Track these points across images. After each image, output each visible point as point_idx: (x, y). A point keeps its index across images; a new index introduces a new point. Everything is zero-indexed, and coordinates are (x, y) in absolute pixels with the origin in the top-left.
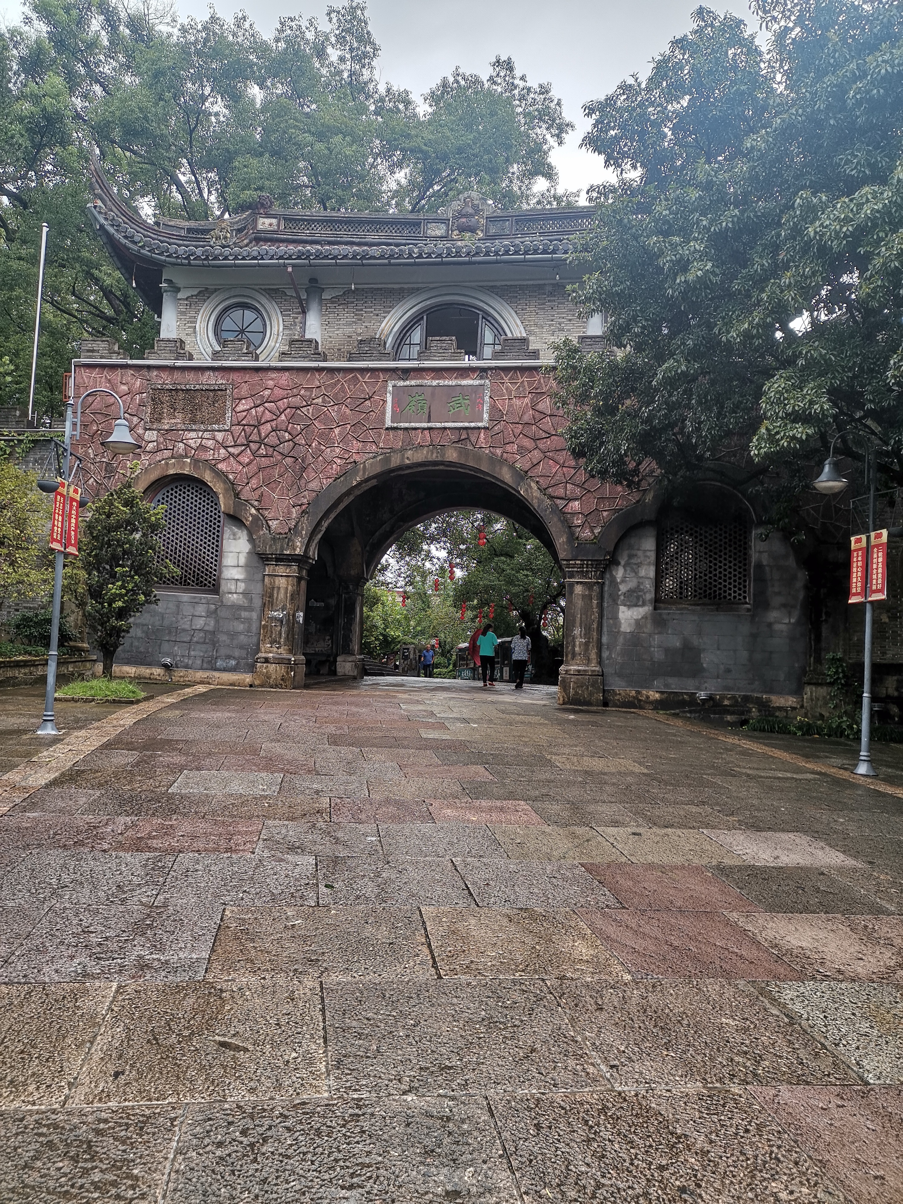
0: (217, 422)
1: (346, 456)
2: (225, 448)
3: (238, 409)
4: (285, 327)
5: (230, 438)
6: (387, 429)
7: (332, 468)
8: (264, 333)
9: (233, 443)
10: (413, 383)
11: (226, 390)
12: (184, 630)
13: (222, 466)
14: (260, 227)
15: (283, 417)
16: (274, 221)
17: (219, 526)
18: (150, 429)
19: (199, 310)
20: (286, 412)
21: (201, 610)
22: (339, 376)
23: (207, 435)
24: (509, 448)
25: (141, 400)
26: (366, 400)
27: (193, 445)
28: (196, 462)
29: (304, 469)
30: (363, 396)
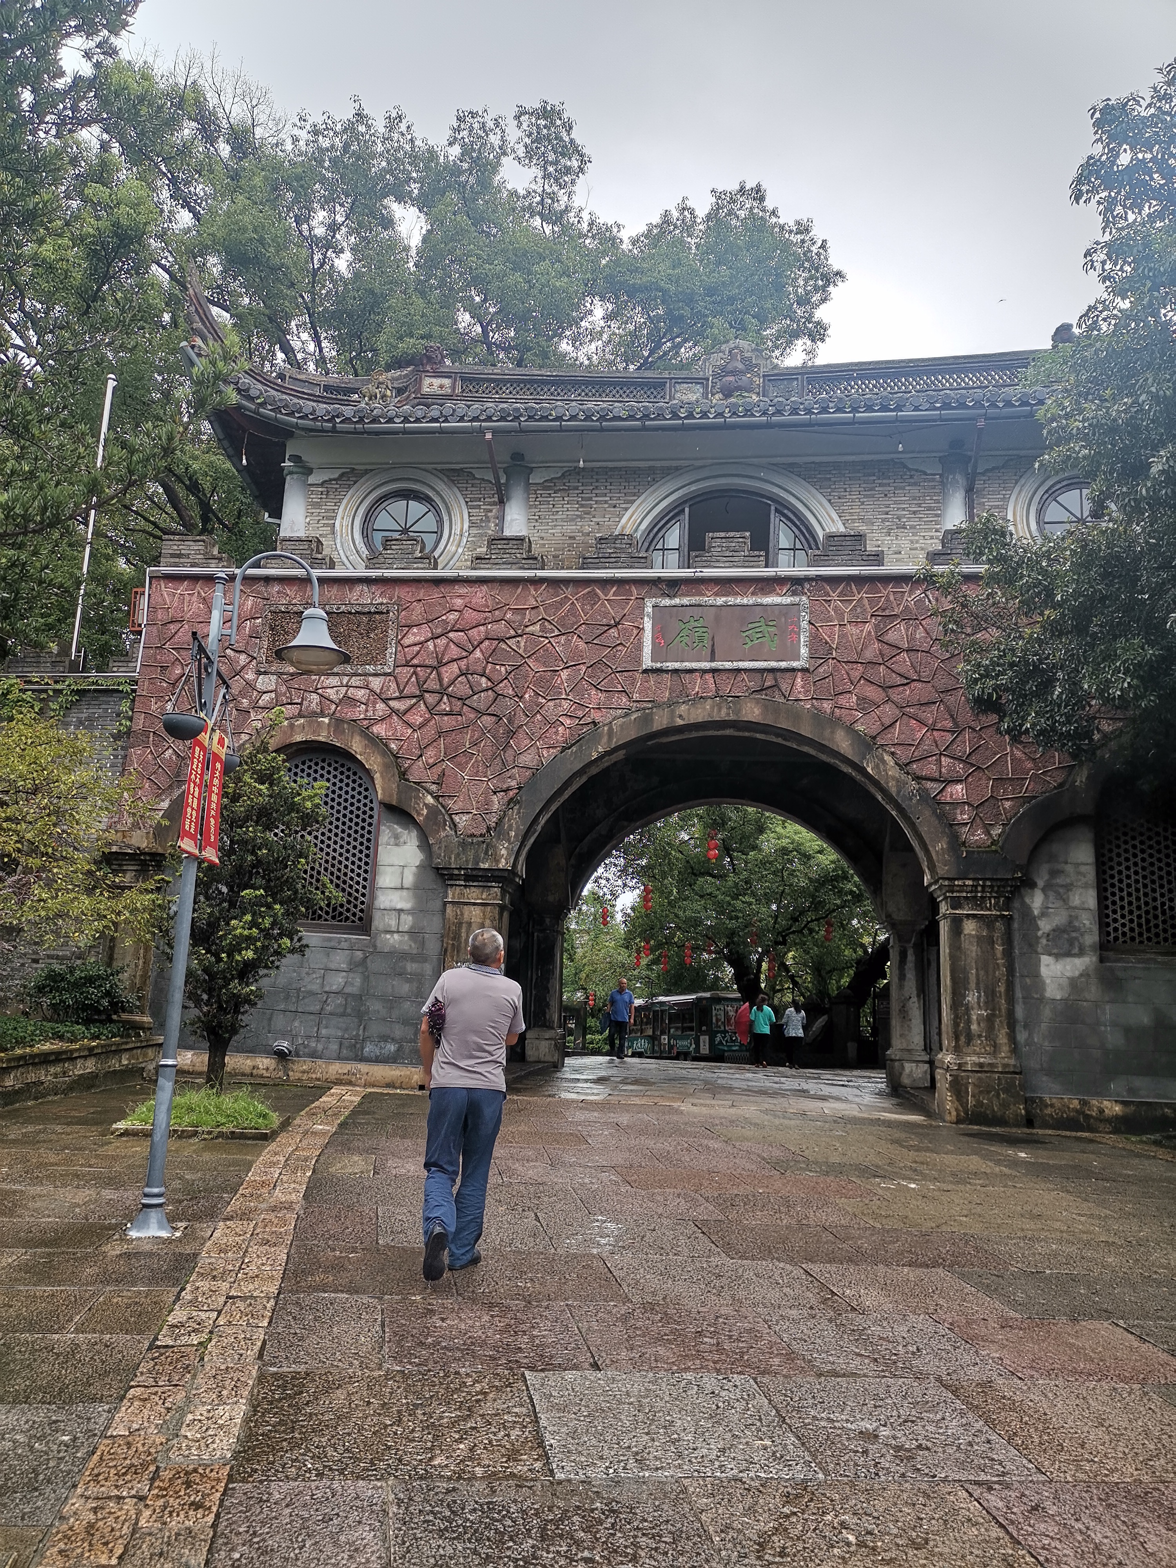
0: (373, 661)
1: (580, 714)
2: (385, 701)
3: (406, 642)
4: (472, 524)
5: (393, 686)
6: (646, 671)
7: (557, 733)
8: (439, 533)
9: (397, 694)
10: (686, 601)
11: (388, 612)
12: (312, 993)
13: (379, 730)
14: (426, 390)
15: (478, 654)
16: (447, 382)
17: (370, 825)
18: (265, 673)
19: (340, 502)
20: (483, 646)
21: (340, 959)
22: (569, 591)
23: (355, 682)
24: (842, 700)
25: (253, 628)
26: (610, 627)
27: (333, 697)
28: (338, 723)
29: (511, 734)
30: (605, 621)
